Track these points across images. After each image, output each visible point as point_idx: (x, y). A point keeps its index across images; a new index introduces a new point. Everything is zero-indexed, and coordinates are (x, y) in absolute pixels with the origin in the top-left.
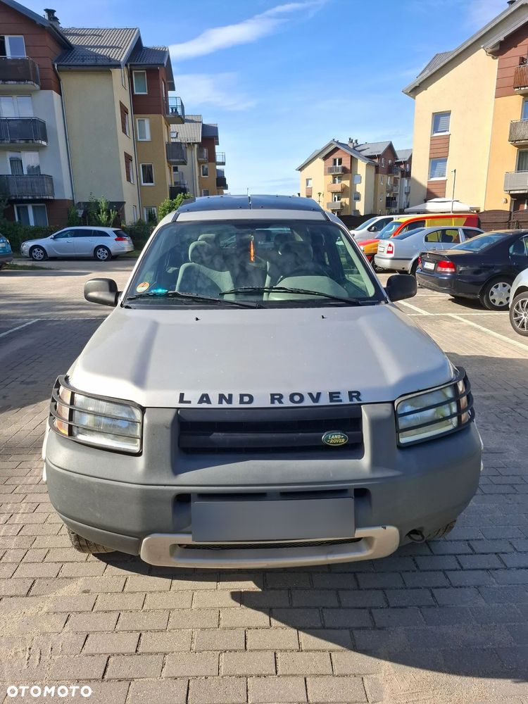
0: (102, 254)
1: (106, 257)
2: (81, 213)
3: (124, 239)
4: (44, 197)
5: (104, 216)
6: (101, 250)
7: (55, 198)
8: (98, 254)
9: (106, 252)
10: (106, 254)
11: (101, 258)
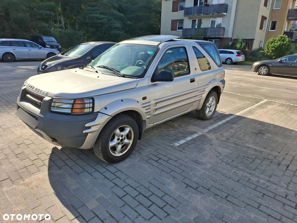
0: (229, 61)
1: (230, 63)
2: (230, 43)
3: (241, 56)
4: (219, 37)
5: (238, 45)
6: (229, 60)
7: (224, 37)
8: (227, 61)
9: (231, 60)
10: (230, 62)
11: (228, 63)
